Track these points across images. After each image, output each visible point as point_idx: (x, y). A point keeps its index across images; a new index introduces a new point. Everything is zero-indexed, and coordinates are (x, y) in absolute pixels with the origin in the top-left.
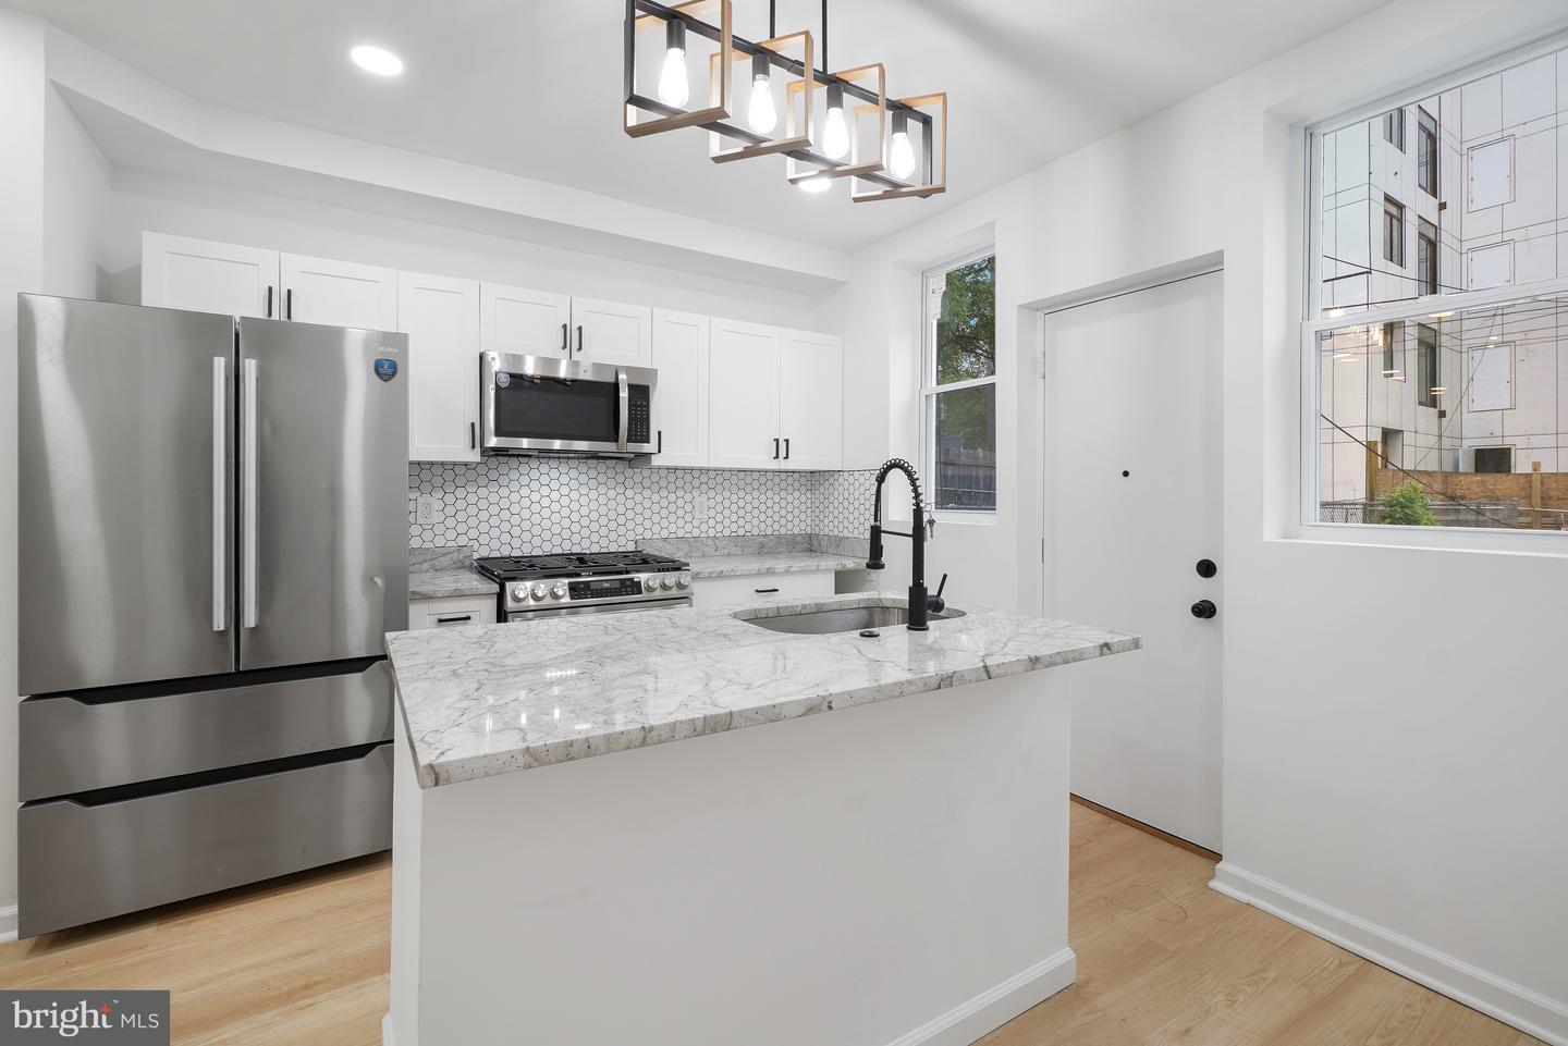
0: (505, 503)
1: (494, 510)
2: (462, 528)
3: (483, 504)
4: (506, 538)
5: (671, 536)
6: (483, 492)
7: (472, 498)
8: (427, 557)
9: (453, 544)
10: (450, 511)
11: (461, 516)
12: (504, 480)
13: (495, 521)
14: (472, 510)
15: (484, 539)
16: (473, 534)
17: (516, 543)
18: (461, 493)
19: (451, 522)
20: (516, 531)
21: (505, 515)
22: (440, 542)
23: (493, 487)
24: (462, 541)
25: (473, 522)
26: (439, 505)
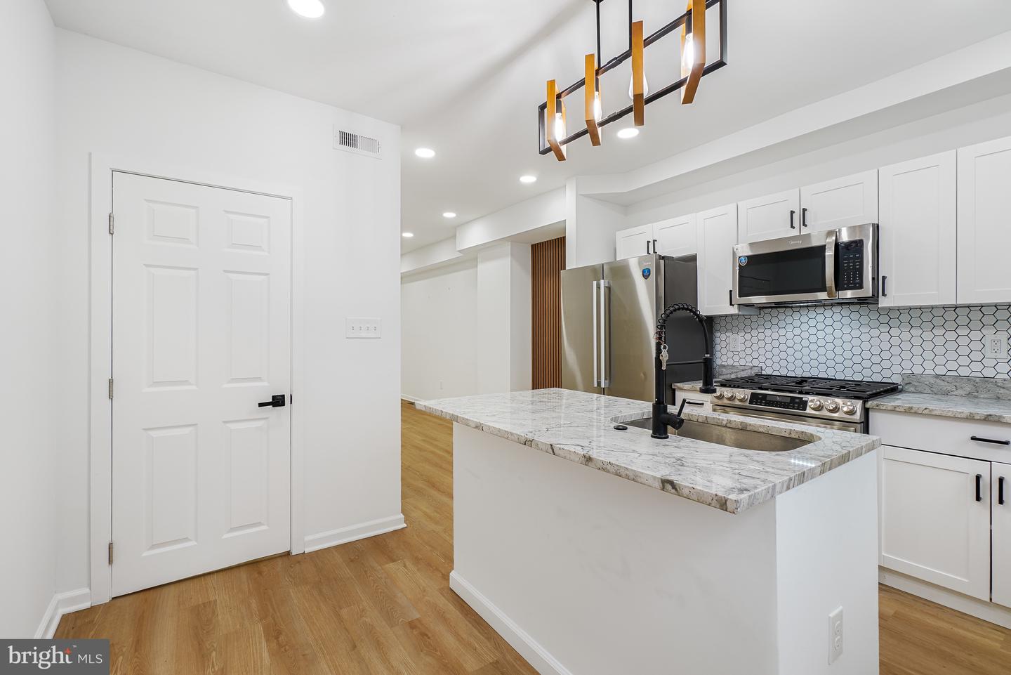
0: (782, 340)
1: (776, 343)
2: (755, 355)
3: (768, 340)
4: (783, 363)
5: (949, 373)
6: (768, 332)
7: (761, 336)
8: (734, 371)
9: (750, 364)
10: (748, 344)
11: (755, 347)
12: (782, 324)
13: (776, 351)
14: (762, 344)
15: (769, 363)
16: (762, 359)
17: (791, 367)
18: (754, 333)
19: (749, 351)
20: (791, 359)
21: (783, 347)
22: (742, 362)
23: (775, 329)
24: (755, 363)
25: (762, 351)
26: (741, 340)
